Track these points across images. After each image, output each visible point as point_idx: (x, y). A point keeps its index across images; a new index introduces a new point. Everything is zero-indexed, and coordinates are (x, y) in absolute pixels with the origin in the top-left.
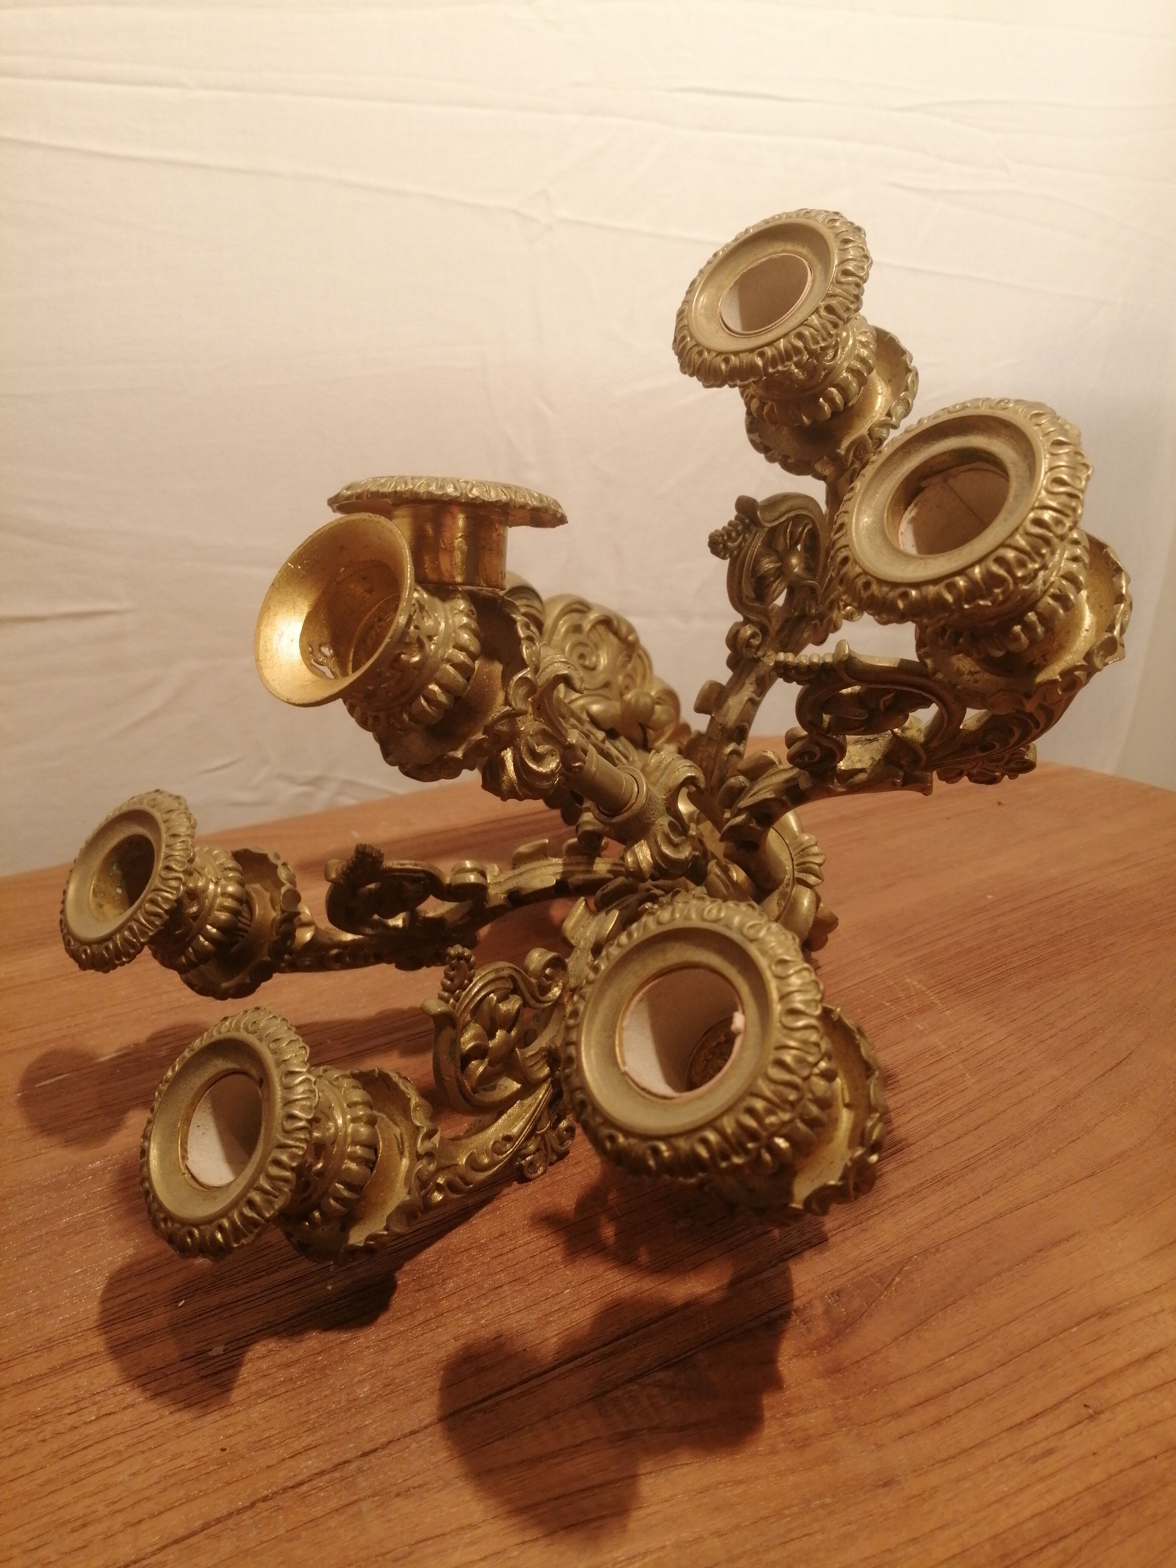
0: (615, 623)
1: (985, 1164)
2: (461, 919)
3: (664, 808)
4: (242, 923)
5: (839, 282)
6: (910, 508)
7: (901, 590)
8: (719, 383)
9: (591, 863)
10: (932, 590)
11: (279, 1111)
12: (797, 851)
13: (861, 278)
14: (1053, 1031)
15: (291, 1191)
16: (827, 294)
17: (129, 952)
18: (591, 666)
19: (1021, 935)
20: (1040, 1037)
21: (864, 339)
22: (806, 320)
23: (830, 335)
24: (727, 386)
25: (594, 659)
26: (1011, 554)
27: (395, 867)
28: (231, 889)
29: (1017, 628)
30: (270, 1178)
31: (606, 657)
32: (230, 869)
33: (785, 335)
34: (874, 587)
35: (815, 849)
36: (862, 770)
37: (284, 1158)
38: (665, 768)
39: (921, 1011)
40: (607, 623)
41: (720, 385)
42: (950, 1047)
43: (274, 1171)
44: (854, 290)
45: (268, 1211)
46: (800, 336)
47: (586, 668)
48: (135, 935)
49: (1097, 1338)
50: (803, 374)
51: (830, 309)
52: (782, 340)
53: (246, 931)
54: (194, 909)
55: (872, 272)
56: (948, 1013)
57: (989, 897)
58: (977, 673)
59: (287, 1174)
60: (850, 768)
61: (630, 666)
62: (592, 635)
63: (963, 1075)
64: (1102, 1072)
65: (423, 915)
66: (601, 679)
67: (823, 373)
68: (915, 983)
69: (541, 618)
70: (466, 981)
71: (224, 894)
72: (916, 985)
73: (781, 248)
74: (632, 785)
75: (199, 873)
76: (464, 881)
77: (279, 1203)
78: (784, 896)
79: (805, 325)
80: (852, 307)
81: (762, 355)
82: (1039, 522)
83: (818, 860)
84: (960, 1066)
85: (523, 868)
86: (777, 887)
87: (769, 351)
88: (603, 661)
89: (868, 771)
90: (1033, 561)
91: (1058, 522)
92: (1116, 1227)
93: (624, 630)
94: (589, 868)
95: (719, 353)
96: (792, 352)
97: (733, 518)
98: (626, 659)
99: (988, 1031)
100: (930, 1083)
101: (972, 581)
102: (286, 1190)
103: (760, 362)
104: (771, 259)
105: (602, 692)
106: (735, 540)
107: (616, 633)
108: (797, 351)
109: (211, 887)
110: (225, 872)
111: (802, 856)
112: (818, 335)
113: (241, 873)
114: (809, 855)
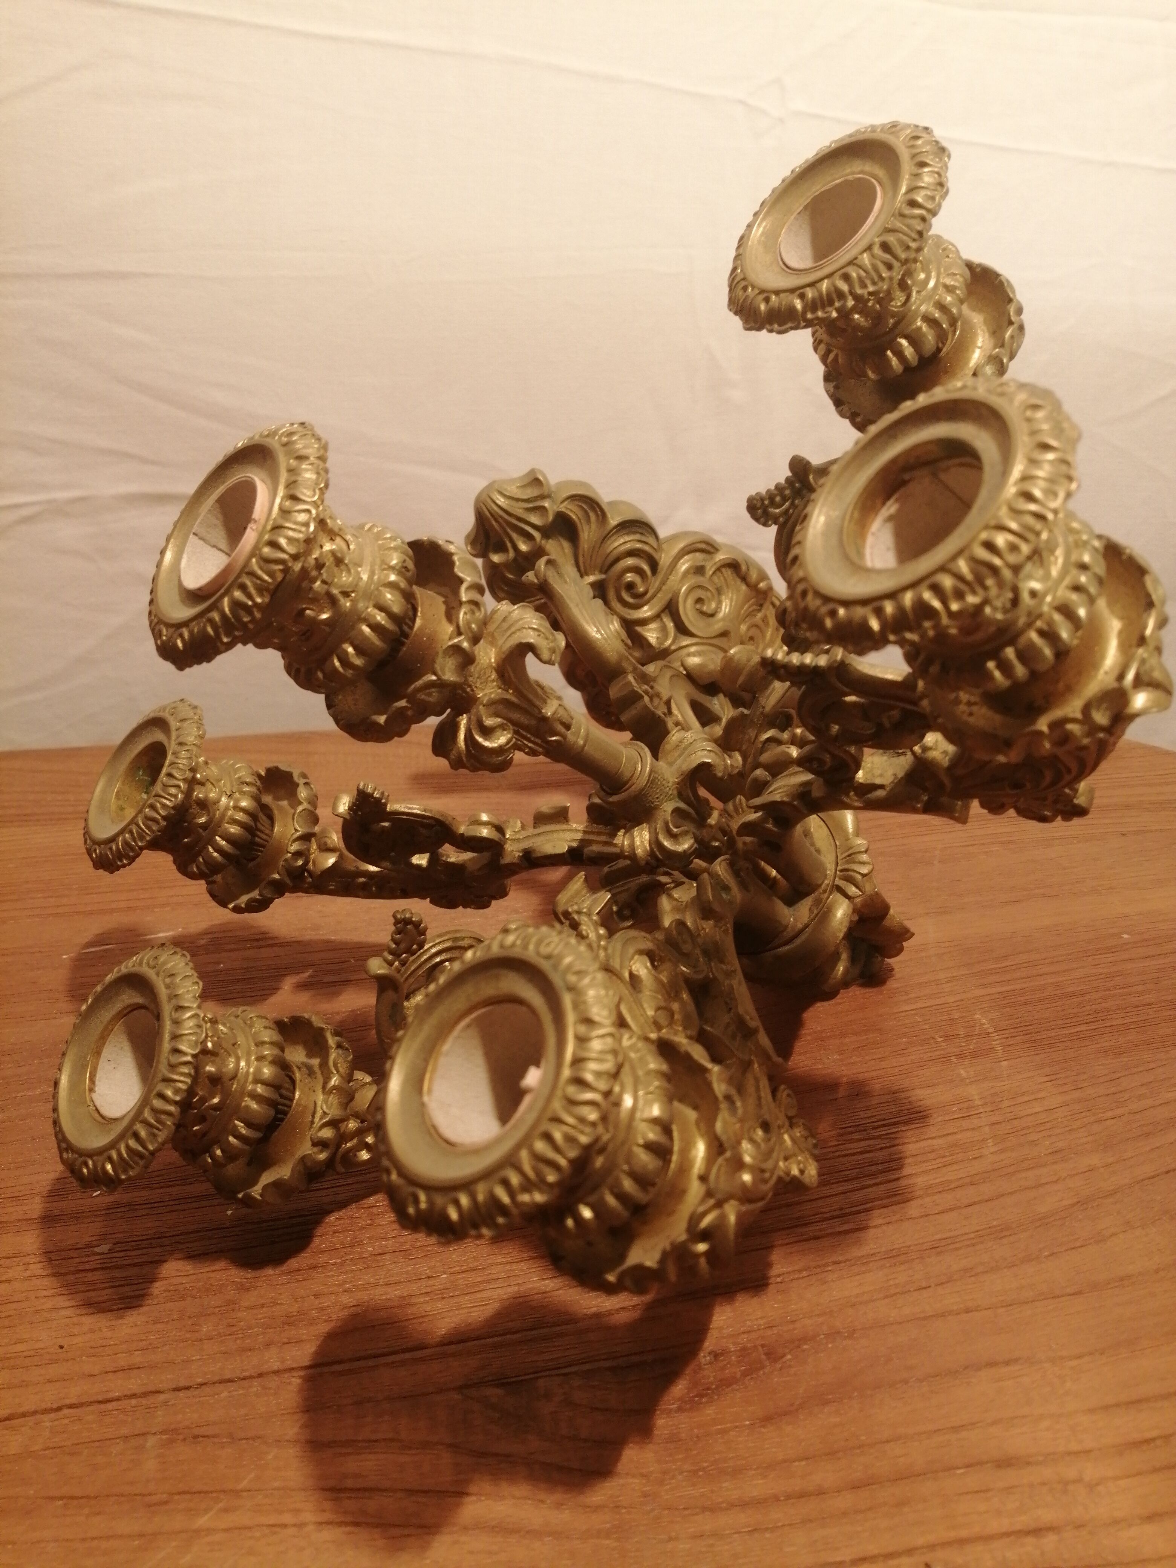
0: (744, 568)
1: (957, 1249)
2: (480, 869)
3: (675, 792)
4: (261, 838)
5: (902, 215)
6: (889, 503)
7: (831, 606)
8: (757, 326)
9: (614, 835)
10: (859, 612)
11: (166, 1046)
12: (844, 855)
13: (929, 210)
14: (1119, 1111)
15: (174, 1124)
16: (885, 228)
17: (129, 855)
18: (709, 612)
19: (1141, 988)
20: (1101, 1115)
21: (949, 281)
22: (856, 258)
23: (882, 278)
24: (765, 331)
25: (714, 605)
26: (947, 582)
27: (402, 810)
28: (244, 804)
29: (991, 665)
30: (155, 1111)
31: (728, 603)
32: (247, 784)
33: (829, 276)
34: (810, 597)
35: (865, 857)
36: (882, 787)
37: (169, 1093)
38: (685, 749)
39: (974, 1055)
40: (733, 566)
41: (759, 329)
42: (986, 1104)
43: (158, 1103)
44: (919, 225)
45: (152, 1143)
46: (846, 278)
47: (702, 613)
48: (134, 840)
49: (983, 1491)
50: (866, 320)
51: (885, 247)
52: (826, 281)
53: (264, 847)
54: (203, 820)
55: (945, 204)
56: (1005, 1063)
57: (1125, 936)
58: (975, 704)
59: (172, 1108)
60: (869, 782)
61: (760, 615)
62: (715, 579)
63: (984, 1140)
64: (1152, 1174)
65: (444, 859)
66: (717, 626)
67: (891, 321)
68: (984, 1021)
69: (656, 556)
70: (415, 947)
71: (237, 808)
72: (984, 1024)
73: (859, 169)
74: (636, 763)
75: (212, 784)
76: (474, 834)
77: (162, 1136)
78: (818, 902)
79: (855, 264)
80: (913, 245)
81: (802, 296)
82: (990, 546)
83: (864, 870)
84: (987, 1129)
85: (543, 829)
86: (813, 892)
87: (810, 293)
88: (726, 608)
89: (888, 789)
90: (974, 593)
91: (1013, 548)
92: (1074, 1363)
93: (754, 576)
94: (609, 840)
95: (762, 291)
96: (834, 296)
97: (782, 481)
98: (755, 607)
99: (1040, 1095)
100: (940, 1141)
101: (901, 609)
102: (169, 1123)
103: (798, 305)
104: (846, 181)
105: (715, 641)
106: (779, 506)
107: (744, 579)
108: (841, 295)
109: (224, 800)
110: (242, 786)
111: (848, 862)
112: (866, 277)
113: (258, 789)
114: (854, 862)
